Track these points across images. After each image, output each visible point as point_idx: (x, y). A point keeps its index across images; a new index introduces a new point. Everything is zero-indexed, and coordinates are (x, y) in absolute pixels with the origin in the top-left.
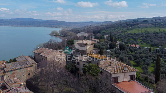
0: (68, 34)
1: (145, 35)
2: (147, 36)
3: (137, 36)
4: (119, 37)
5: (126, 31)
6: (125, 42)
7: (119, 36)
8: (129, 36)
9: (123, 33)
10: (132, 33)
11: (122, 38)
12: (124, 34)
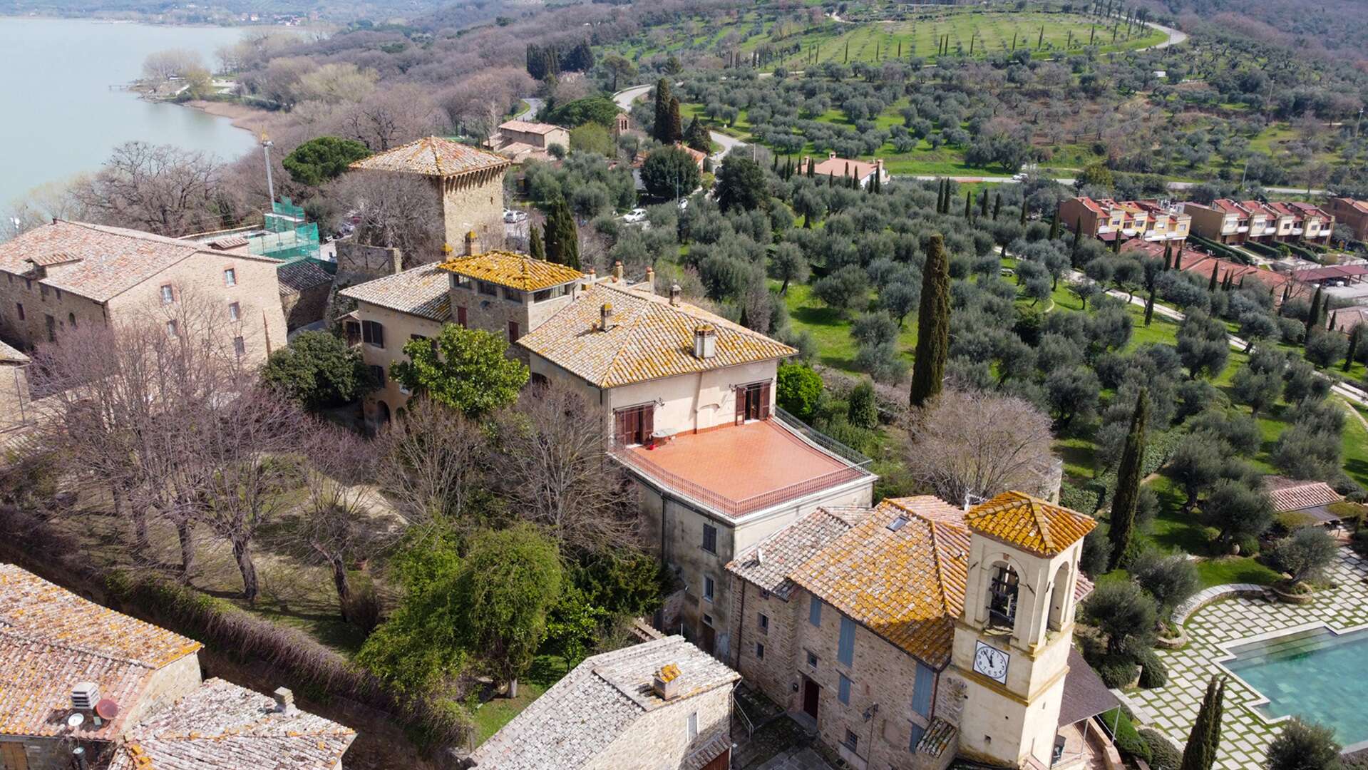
0: (304, 79)
1: (935, 76)
2: (949, 89)
3: (872, 91)
4: (732, 103)
5: (797, 48)
6: (782, 136)
7: (740, 95)
8: (811, 94)
9: (769, 67)
10: (838, 61)
11: (755, 111)
12: (778, 73)
